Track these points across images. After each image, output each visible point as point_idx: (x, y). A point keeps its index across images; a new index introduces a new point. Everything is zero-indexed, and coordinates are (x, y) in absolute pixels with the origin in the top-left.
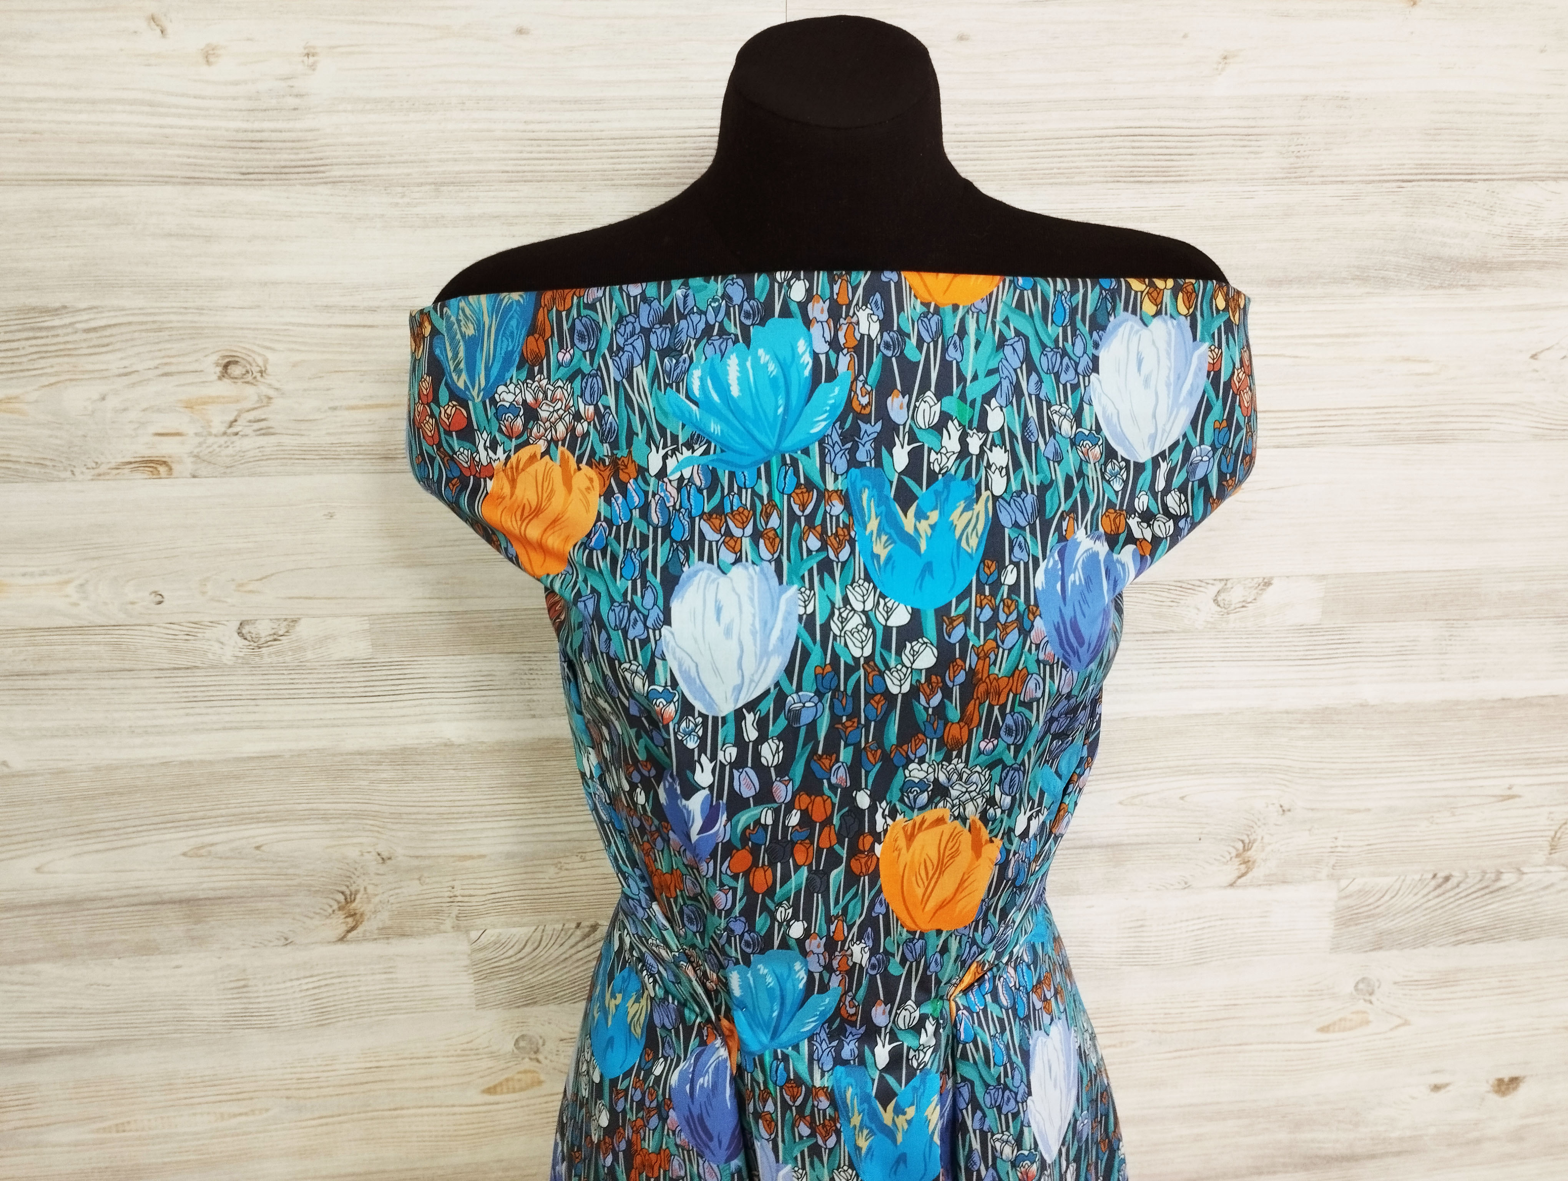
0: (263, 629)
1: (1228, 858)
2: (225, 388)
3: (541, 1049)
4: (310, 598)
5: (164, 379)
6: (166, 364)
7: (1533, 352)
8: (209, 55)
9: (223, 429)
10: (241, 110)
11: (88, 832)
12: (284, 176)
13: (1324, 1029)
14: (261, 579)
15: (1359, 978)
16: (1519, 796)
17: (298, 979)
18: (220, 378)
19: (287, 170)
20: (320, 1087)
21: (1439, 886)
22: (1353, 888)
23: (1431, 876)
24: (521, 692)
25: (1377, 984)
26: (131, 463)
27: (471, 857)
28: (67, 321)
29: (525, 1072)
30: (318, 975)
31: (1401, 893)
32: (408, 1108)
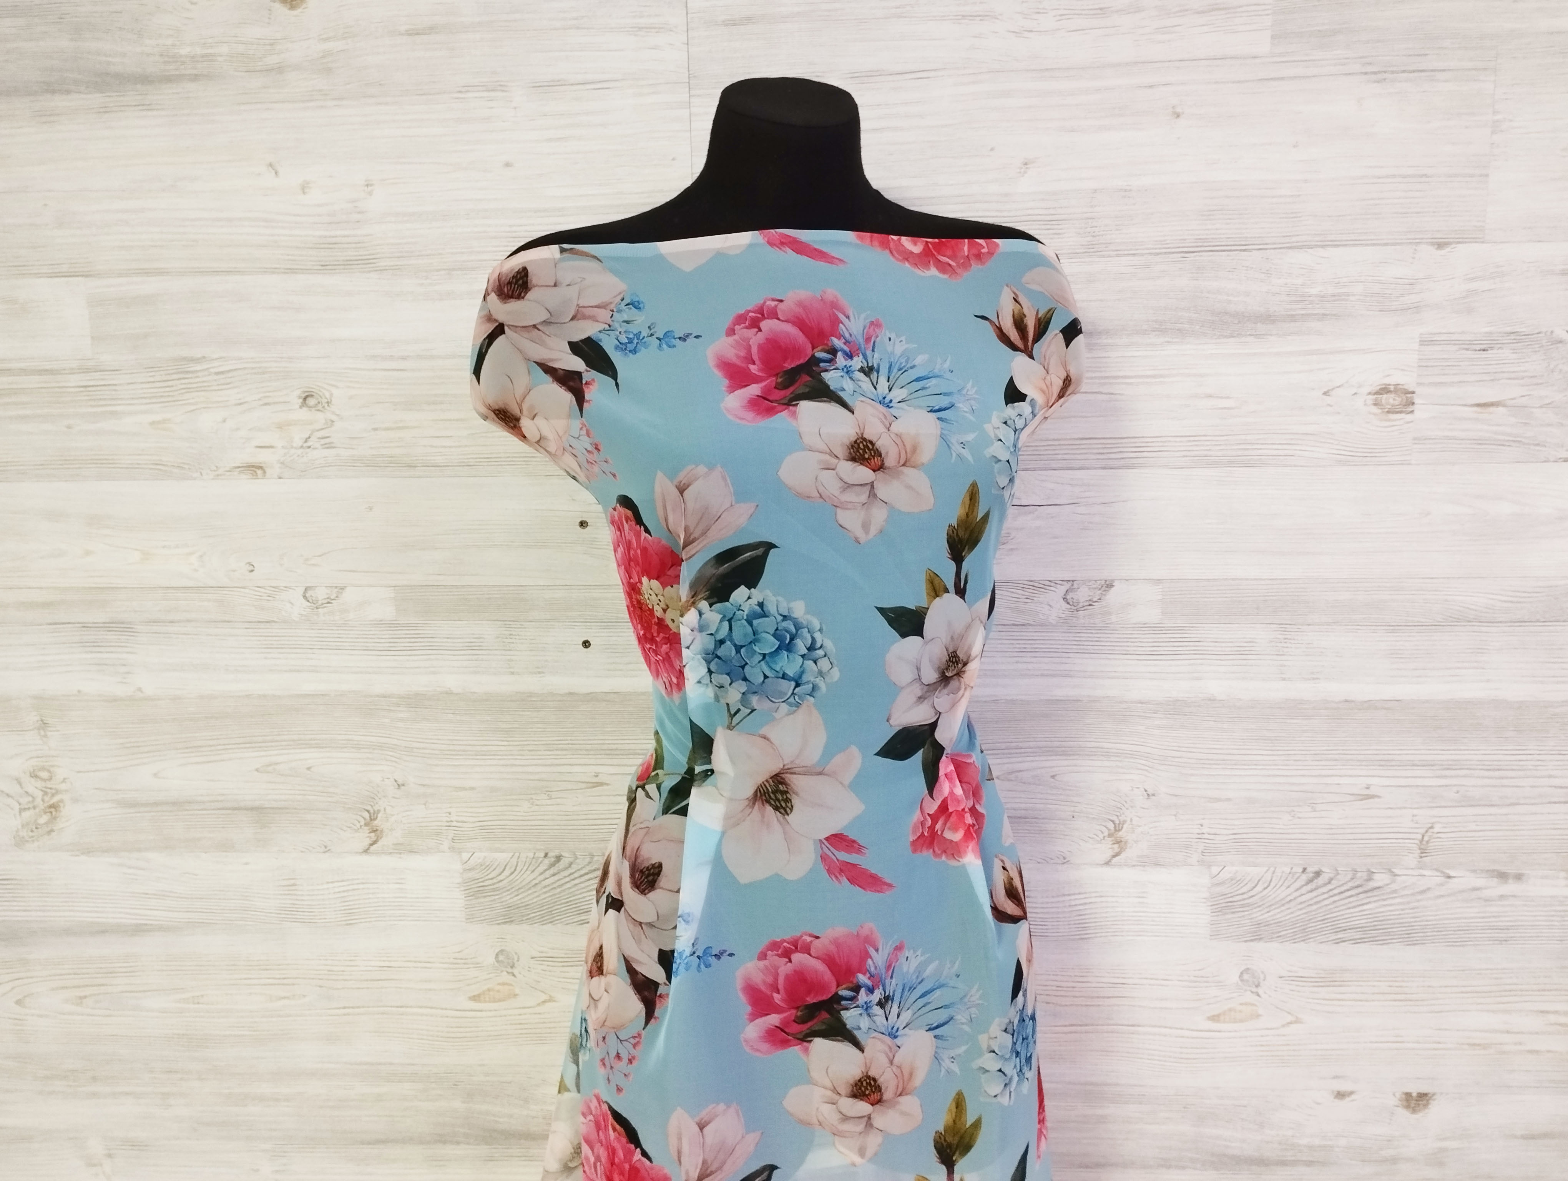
0: (320, 594)
1: (1101, 836)
2: (304, 414)
3: (516, 964)
4: (354, 571)
5: (265, 407)
6: (265, 397)
7: (1325, 390)
8: (304, 188)
9: (300, 444)
10: (323, 223)
11: (191, 747)
12: (349, 267)
13: (1215, 1018)
14: (320, 556)
15: (1243, 968)
16: (1379, 797)
17: (332, 882)
18: (301, 407)
19: (351, 263)
20: (345, 980)
21: (1310, 881)
22: (1225, 875)
23: (1301, 870)
24: (504, 652)
25: (1262, 977)
26: (239, 467)
27: (464, 789)
28: (205, 366)
29: (503, 984)
30: (348, 880)
31: (1273, 884)
32: (411, 1007)
